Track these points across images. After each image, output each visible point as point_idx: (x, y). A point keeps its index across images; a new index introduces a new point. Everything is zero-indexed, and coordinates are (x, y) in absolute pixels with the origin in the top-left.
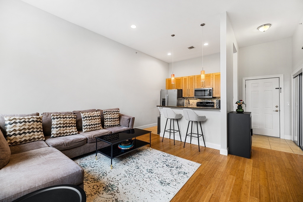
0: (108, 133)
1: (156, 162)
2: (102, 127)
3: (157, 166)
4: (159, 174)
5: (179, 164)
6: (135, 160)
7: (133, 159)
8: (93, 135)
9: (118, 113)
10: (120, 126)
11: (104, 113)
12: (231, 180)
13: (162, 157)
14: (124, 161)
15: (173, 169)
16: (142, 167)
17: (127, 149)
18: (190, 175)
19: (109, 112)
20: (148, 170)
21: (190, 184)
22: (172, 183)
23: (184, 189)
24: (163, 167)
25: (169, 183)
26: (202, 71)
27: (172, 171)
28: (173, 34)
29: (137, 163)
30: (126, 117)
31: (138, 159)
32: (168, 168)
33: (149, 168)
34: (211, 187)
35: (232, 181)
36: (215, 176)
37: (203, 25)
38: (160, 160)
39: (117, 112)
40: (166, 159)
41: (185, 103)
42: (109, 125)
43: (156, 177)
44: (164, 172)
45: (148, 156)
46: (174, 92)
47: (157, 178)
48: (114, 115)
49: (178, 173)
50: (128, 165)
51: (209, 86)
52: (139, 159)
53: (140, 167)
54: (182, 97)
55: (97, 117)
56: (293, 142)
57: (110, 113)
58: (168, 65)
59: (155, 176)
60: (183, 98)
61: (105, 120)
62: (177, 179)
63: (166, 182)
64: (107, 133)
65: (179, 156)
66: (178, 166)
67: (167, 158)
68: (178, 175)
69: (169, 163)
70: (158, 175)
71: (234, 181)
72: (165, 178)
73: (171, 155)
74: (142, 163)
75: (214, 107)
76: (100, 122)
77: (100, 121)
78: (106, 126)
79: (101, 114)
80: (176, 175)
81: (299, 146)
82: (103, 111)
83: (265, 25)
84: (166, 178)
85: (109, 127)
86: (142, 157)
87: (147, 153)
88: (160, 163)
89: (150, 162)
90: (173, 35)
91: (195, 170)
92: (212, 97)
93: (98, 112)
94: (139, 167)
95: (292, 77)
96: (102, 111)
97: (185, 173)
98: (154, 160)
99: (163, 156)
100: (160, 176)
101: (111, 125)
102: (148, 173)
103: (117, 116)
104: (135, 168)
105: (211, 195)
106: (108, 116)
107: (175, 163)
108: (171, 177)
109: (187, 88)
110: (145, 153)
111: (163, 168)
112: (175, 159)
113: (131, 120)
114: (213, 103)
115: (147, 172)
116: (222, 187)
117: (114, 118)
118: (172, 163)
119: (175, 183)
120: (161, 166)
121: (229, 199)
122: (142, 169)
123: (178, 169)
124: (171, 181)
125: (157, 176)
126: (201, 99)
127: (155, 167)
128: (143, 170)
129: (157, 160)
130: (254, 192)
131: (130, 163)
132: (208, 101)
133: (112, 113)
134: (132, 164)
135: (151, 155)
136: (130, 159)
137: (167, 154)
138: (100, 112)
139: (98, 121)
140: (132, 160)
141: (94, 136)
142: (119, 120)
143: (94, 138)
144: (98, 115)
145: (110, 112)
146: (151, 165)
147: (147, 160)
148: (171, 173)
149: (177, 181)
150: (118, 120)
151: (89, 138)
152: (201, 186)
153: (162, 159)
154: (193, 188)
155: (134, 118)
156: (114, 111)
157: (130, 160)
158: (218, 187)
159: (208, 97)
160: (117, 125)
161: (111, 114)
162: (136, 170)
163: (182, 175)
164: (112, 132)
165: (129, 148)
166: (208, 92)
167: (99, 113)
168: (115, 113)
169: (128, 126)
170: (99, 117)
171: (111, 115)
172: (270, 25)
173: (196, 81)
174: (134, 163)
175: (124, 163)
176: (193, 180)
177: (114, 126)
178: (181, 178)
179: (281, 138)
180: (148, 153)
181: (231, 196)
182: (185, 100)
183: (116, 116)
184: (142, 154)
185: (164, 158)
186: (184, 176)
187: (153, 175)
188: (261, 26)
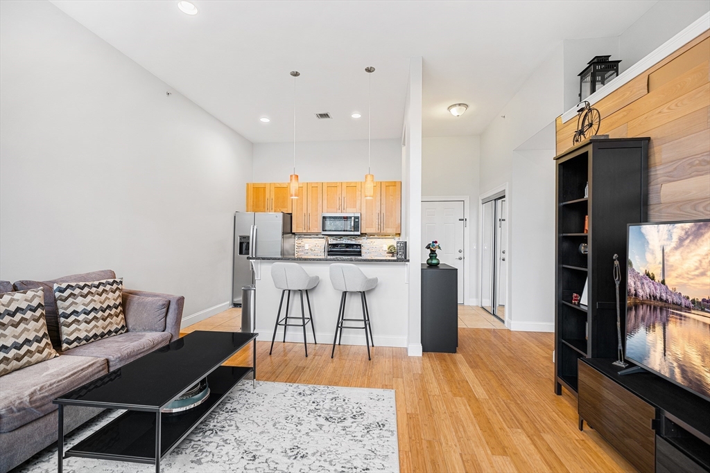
0: (95, 367)
1: (295, 420)
2: (53, 351)
3: (304, 429)
4: (324, 453)
5: (352, 407)
6: (226, 436)
7: (219, 433)
8: (27, 393)
9: (118, 288)
10: (127, 331)
11: (57, 294)
12: (463, 408)
13: (300, 398)
14: (188, 451)
15: (347, 423)
16: (264, 451)
17: (192, 406)
18: (393, 425)
19: (82, 288)
20: (289, 451)
21: (407, 449)
22: (371, 464)
23: (405, 467)
24: (321, 426)
25: (365, 466)
26: (369, 176)
27: (347, 429)
28: (295, 70)
29: (239, 442)
30: (150, 299)
31: (234, 427)
32: (333, 425)
33: (288, 445)
34: (445, 437)
35: (467, 410)
36: (434, 409)
37: (369, 70)
38: (298, 409)
39: (115, 286)
40: (313, 400)
41: (296, 247)
42: (82, 335)
43: (322, 463)
44: (333, 442)
45: (260, 408)
46: (274, 220)
47: (326, 465)
48: (104, 295)
49: (366, 431)
50: (212, 461)
51: (354, 210)
52: (237, 427)
53: (258, 453)
54: (291, 233)
55: (29, 315)
56: (481, 309)
57: (86, 290)
58: (250, 146)
59: (318, 464)
60: (294, 234)
61: (62, 320)
62: (375, 446)
63: (355, 468)
64: (90, 370)
65: (336, 384)
66: (354, 411)
67: (314, 396)
68: (368, 435)
69: (327, 410)
70: (325, 457)
71: (468, 408)
72: (346, 456)
73: (318, 387)
74: (254, 435)
75: (360, 255)
76: (45, 330)
77: (45, 327)
78: (70, 343)
79: (45, 296)
80: (365, 438)
81: (494, 315)
82: (55, 286)
83: (460, 105)
84: (349, 458)
85: (84, 342)
86: (241, 416)
87: (250, 401)
88: (306, 419)
89: (277, 425)
90: (296, 74)
91: (394, 408)
92: (359, 233)
93: (30, 294)
94: (254, 453)
95: (481, 202)
96: (48, 288)
97: (380, 424)
98: (284, 415)
99: (300, 394)
100: (332, 456)
101: (91, 335)
102: (294, 461)
103: (115, 300)
104: (244, 462)
105: (458, 457)
106: (80, 304)
107: (342, 406)
108: (357, 449)
109: (304, 211)
110: (244, 402)
111: (322, 432)
112: (333, 393)
113: (173, 307)
114: (360, 245)
115: (290, 461)
116: (461, 430)
117: (105, 306)
118: (335, 408)
119: (378, 462)
120: (313, 426)
121: (489, 452)
122: (268, 455)
123: (359, 419)
124: (366, 461)
125: (325, 461)
126: (334, 237)
127: (300, 434)
128: (274, 456)
129: (293, 412)
130: (508, 418)
131: (216, 451)
132: (349, 242)
133: (94, 290)
134: (223, 453)
135: (267, 400)
136: (209, 436)
137: (306, 388)
138: (40, 293)
139: (36, 328)
140: (216, 439)
141: (32, 394)
142: (124, 312)
143: (35, 401)
144: (35, 304)
145: (85, 286)
146: (286, 432)
147: (265, 420)
148: (349, 437)
149: (378, 453)
150: (118, 311)
151: (11, 411)
152: (429, 442)
153: (302, 403)
154: (419, 457)
155: (183, 298)
156: (100, 284)
157: (207, 439)
158: (456, 432)
159: (352, 233)
160: (116, 331)
161: (89, 293)
162: (252, 467)
163: (377, 431)
164: (108, 361)
165: (200, 403)
166: (353, 223)
167: (35, 297)
168: (108, 287)
169: (162, 328)
170: (39, 312)
171: (89, 298)
172: (466, 106)
173: (325, 196)
174: (227, 448)
175: (192, 457)
176: (407, 436)
177: (103, 335)
178: (381, 442)
179: (465, 304)
180: (253, 399)
181: (487, 443)
182: (296, 239)
183: (113, 299)
184: (235, 405)
185: (307, 399)
186: (383, 433)
187: (310, 462)
188: (455, 105)
